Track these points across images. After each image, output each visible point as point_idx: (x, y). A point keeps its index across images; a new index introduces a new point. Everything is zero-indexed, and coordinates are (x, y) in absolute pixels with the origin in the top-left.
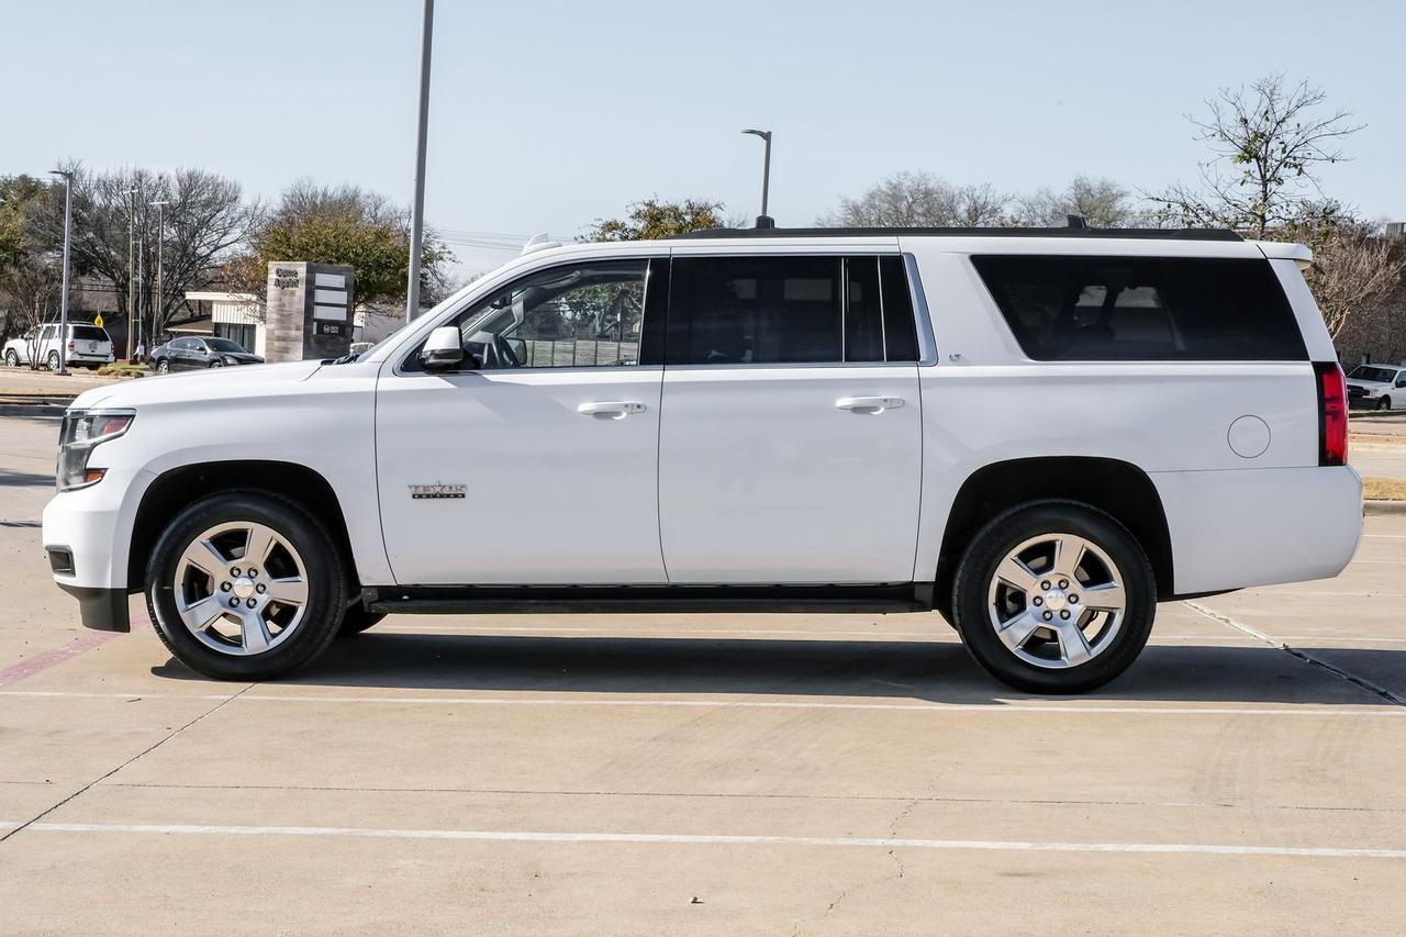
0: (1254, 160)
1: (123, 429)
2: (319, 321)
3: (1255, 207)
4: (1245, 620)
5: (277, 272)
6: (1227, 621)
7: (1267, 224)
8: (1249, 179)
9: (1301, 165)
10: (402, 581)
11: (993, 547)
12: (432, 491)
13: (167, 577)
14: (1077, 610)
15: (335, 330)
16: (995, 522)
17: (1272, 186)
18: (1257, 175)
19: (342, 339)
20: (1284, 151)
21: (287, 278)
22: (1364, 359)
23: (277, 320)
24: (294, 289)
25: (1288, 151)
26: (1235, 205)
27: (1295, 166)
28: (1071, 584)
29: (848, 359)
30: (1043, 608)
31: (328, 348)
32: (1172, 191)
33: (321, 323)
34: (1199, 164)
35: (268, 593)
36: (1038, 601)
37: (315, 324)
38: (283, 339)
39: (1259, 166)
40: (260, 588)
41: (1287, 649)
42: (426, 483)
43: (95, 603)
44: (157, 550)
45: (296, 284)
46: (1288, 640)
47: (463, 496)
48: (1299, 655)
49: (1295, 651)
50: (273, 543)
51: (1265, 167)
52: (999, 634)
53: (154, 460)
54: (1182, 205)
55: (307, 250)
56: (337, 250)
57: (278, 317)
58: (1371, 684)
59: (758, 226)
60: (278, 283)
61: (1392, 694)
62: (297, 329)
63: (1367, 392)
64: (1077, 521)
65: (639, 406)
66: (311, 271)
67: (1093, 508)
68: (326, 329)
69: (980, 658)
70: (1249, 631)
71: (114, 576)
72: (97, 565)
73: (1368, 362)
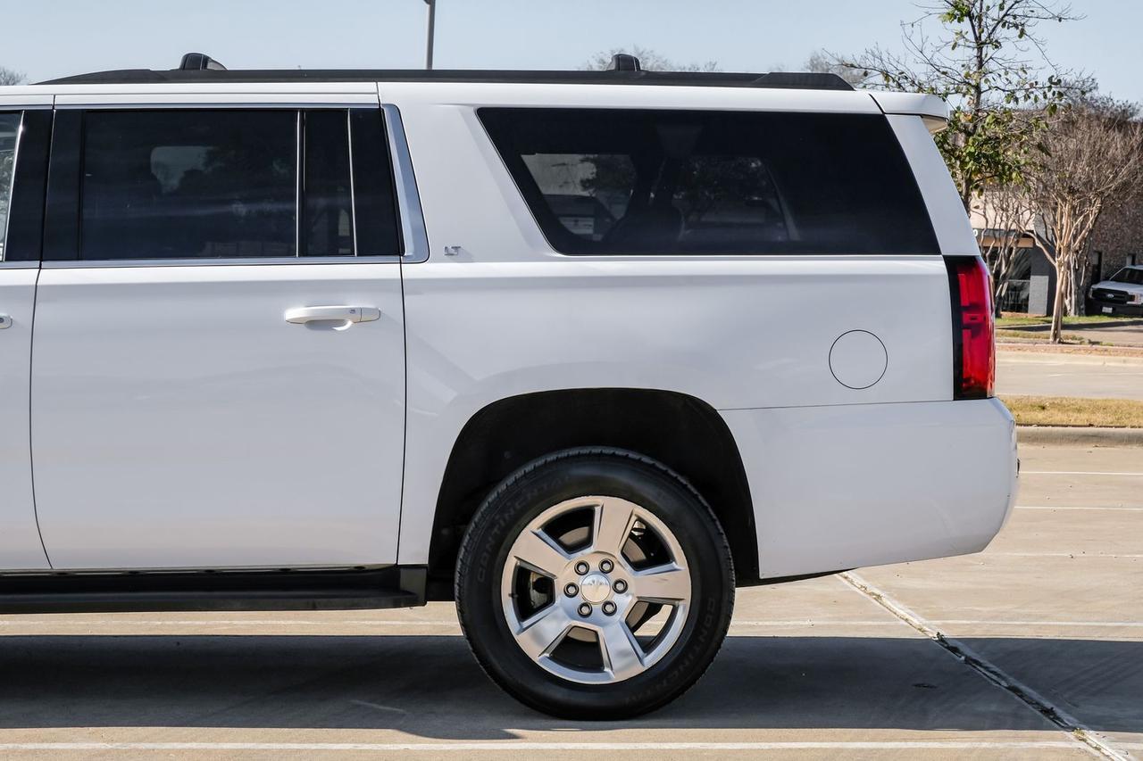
0: (966, 19)
3: (968, 75)
4: (901, 596)
6: (878, 597)
7: (983, 96)
8: (961, 42)
9: (1023, 25)
11: (506, 516)
14: (625, 602)
16: (510, 480)
17: (988, 50)
18: (971, 36)
20: (1001, 8)
22: (1129, 260)
25: (1006, 7)
26: (944, 73)
27: (1016, 26)
28: (616, 566)
29: (304, 253)
30: (578, 600)
32: (870, 56)
34: (902, 24)
36: (572, 590)
39: (973, 26)
41: (942, 640)
46: (945, 626)
48: (955, 650)
49: (951, 644)
51: (980, 26)
52: (516, 637)
54: (882, 72)
58: (1035, 695)
59: (183, 67)
61: (1059, 712)
63: (1132, 298)
64: (623, 478)
65: (2, 320)
67: (645, 459)
69: (492, 671)
70: (902, 612)
73: (1133, 264)
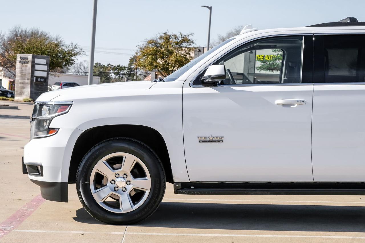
1: (67, 110)
2: (36, 76)
5: (20, 58)
10: (192, 180)
12: (208, 139)
13: (87, 178)
15: (42, 80)
19: (45, 84)
21: (24, 60)
23: (20, 76)
24: (27, 64)
31: (40, 87)
33: (37, 78)
35: (132, 185)
37: (35, 78)
38: (23, 83)
40: (129, 183)
42: (205, 136)
43: (52, 189)
44: (82, 165)
45: (27, 62)
47: (222, 141)
50: (135, 162)
53: (82, 124)
55: (29, 50)
56: (41, 50)
57: (20, 75)
60: (21, 62)
62: (28, 79)
65: (303, 101)
66: (33, 58)
68: (39, 80)
71: (62, 177)
72: (55, 171)
